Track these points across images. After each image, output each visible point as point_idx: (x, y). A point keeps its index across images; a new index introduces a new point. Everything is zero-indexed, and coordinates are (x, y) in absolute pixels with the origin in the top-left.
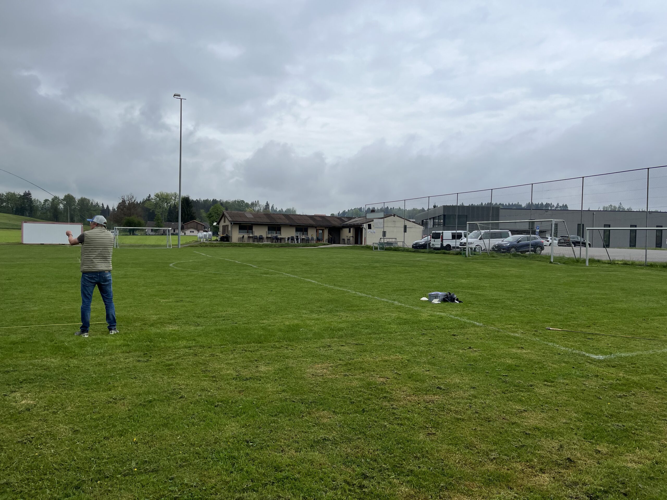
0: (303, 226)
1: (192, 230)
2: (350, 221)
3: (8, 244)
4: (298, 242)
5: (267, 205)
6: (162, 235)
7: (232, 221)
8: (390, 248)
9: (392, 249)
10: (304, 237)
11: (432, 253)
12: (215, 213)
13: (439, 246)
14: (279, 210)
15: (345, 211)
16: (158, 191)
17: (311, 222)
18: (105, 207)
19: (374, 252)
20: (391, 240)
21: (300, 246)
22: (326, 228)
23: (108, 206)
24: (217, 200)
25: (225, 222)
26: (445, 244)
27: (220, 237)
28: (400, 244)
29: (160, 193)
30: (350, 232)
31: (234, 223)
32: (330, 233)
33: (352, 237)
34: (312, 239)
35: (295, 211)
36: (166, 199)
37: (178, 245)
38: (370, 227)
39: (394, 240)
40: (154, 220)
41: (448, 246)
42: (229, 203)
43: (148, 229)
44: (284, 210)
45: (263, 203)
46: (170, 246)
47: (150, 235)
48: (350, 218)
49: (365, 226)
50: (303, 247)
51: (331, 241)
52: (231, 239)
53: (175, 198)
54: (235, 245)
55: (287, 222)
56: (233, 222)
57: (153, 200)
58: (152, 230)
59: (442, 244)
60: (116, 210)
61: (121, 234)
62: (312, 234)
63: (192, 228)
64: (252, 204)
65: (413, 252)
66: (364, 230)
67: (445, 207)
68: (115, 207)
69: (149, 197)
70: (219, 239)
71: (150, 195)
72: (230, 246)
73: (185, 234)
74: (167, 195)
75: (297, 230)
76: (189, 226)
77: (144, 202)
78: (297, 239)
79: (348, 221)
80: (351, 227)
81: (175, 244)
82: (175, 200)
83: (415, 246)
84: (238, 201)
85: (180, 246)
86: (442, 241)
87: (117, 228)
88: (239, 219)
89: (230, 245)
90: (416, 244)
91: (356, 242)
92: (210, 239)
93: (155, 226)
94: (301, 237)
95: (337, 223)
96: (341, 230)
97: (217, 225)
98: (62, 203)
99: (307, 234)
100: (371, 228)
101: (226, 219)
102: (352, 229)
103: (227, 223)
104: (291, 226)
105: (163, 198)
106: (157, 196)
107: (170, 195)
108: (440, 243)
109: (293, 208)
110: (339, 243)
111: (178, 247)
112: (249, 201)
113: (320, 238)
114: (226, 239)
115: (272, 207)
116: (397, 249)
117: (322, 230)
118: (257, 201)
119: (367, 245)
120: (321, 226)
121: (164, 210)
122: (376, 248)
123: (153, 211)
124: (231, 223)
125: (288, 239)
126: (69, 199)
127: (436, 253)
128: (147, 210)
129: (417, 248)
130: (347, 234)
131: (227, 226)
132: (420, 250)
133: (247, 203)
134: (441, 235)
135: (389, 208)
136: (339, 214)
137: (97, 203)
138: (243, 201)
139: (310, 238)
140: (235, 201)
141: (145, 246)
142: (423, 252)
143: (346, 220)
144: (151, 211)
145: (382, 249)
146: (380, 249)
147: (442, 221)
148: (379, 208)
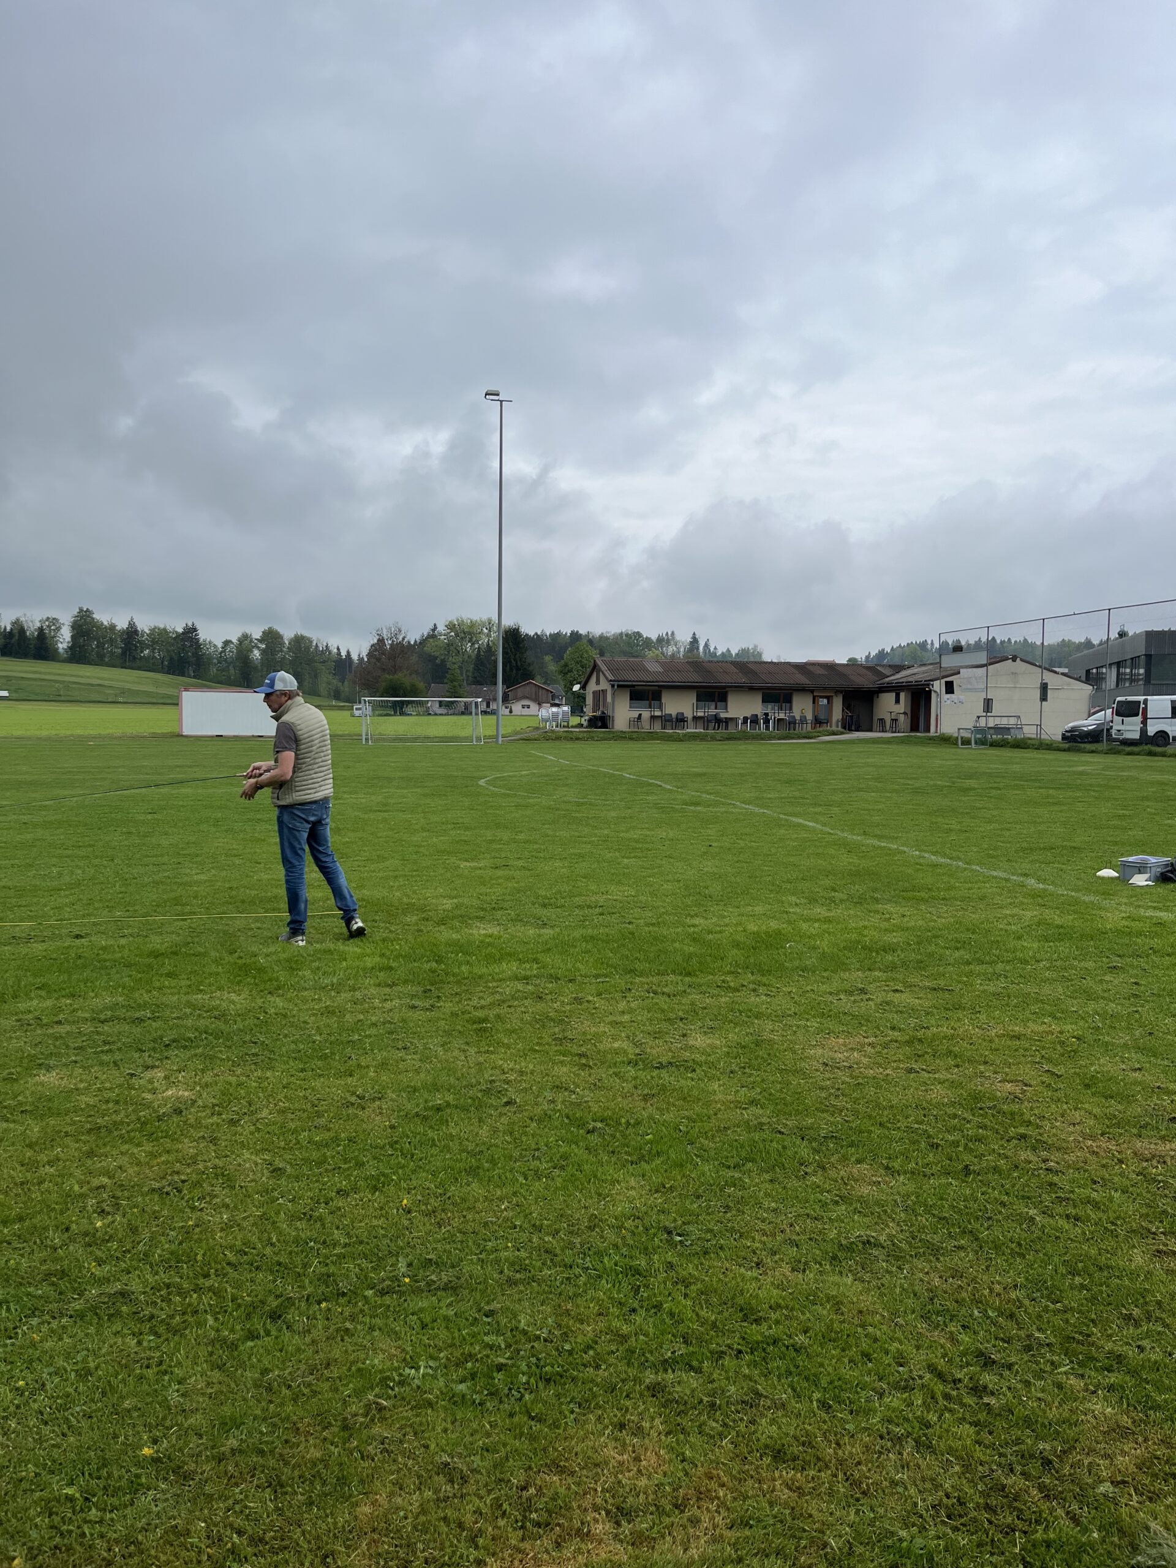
0: (780, 689)
1: (526, 702)
2: (898, 676)
3: (154, 736)
4: (767, 728)
5: (695, 641)
6: (463, 713)
7: (614, 681)
8: (1003, 740)
9: (1008, 743)
10: (782, 716)
11: (1118, 752)
12: (577, 663)
13: (1136, 736)
14: (723, 653)
15: (883, 650)
16: (453, 617)
17: (802, 680)
18: (344, 654)
19: (962, 751)
20: (1004, 722)
21: (774, 738)
22: (837, 691)
23: (348, 652)
24: (580, 632)
25: (598, 682)
26: (1152, 730)
27: (587, 718)
28: (1029, 732)
29: (458, 620)
30: (897, 701)
31: (619, 686)
32: (847, 705)
33: (905, 713)
34: (803, 720)
35: (760, 654)
36: (470, 633)
37: (496, 737)
38: (950, 688)
39: (1013, 721)
40: (445, 681)
41: (1162, 735)
42: (607, 638)
43: (432, 702)
44: (734, 652)
45: (684, 637)
46: (479, 739)
47: (436, 714)
48: (898, 668)
49: (938, 686)
50: (779, 739)
51: (849, 725)
52: (613, 721)
53: (490, 631)
54: (621, 737)
55: (743, 679)
56: (616, 683)
57: (443, 637)
58: (441, 704)
59: (1144, 731)
60: (366, 659)
61: (377, 712)
62: (802, 707)
63: (525, 697)
64: (660, 640)
65: (1064, 750)
66: (933, 695)
67: (1150, 635)
68: (364, 654)
69: (434, 630)
70: (585, 724)
71: (435, 625)
72: (610, 739)
73: (511, 712)
74: (473, 624)
75: (765, 701)
76: (520, 693)
77: (423, 642)
78: (767, 721)
79: (893, 675)
80: (903, 690)
81: (491, 734)
82: (489, 635)
83: (1069, 734)
84: (627, 635)
85: (500, 739)
86: (1144, 722)
87: (367, 699)
88: (631, 677)
89: (612, 735)
90: (1072, 730)
91: (914, 727)
92: (566, 724)
93: (448, 694)
94: (776, 715)
95: (865, 681)
96: (875, 698)
97: (582, 691)
98: (258, 648)
99: (791, 709)
100: (953, 692)
101: (602, 677)
102: (902, 695)
103: (604, 685)
104: (752, 689)
105: (463, 632)
106: (451, 626)
107: (479, 625)
108: (1139, 727)
109: (756, 647)
110: (871, 730)
111: (497, 741)
112: (651, 633)
113: (822, 717)
114: (601, 721)
115: (706, 645)
116: (1021, 745)
117: (828, 698)
118: (670, 633)
119: (944, 734)
120: (825, 689)
121: (466, 657)
122: (966, 742)
123: (443, 661)
124: (613, 686)
125: (745, 719)
126: (271, 637)
127: (1129, 754)
128: (431, 659)
129: (1075, 739)
130: (891, 707)
131: (604, 692)
132: (1082, 745)
133: (647, 638)
134: (1142, 706)
135: (998, 641)
136: (867, 657)
137: (327, 646)
138: (639, 634)
139: (798, 718)
140: (621, 634)
141: (427, 738)
142: (1093, 752)
143: (887, 671)
144: (438, 661)
145: (981, 742)
146: (976, 743)
147: (1142, 671)
148: (972, 642)
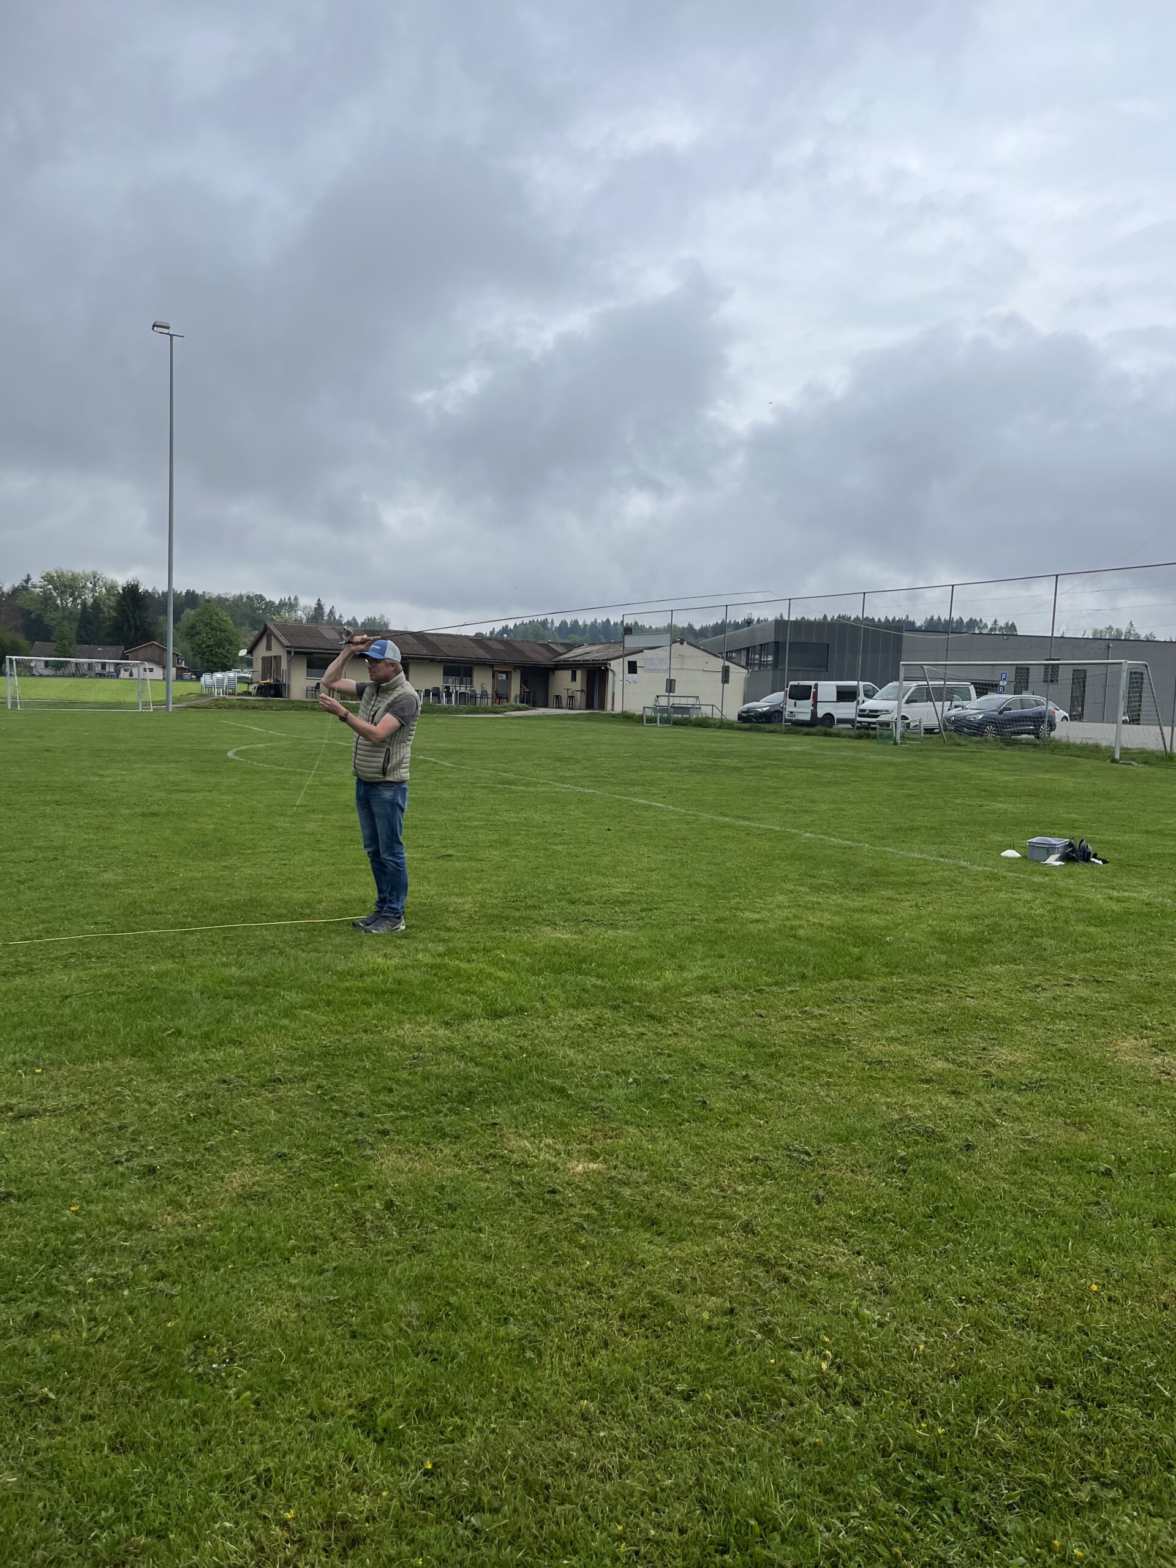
0: (462, 662)
2: (573, 654)
4: (449, 701)
5: (319, 607)
6: (74, 675)
7: (290, 647)
8: (686, 719)
9: (690, 722)
10: (463, 690)
11: (796, 733)
12: (206, 625)
13: (808, 717)
16: (51, 569)
17: (481, 654)
19: (649, 729)
20: (685, 701)
21: (459, 712)
22: (516, 667)
25: (269, 648)
26: (820, 714)
27: (256, 685)
28: (707, 711)
29: (57, 572)
30: (574, 679)
31: (296, 653)
32: (524, 682)
33: (582, 691)
34: (484, 695)
36: (71, 588)
37: (166, 703)
38: (633, 668)
40: (50, 639)
41: (829, 716)
42: (227, 600)
43: (37, 661)
44: (360, 620)
47: (41, 676)
50: (464, 713)
51: (530, 699)
52: (289, 690)
53: (95, 585)
54: (299, 706)
55: (424, 651)
56: (292, 650)
57: (38, 589)
58: (47, 663)
59: (814, 713)
62: (482, 682)
65: (743, 730)
66: (610, 674)
67: (780, 624)
69: (28, 580)
70: (254, 692)
71: (28, 577)
72: (290, 709)
73: (131, 675)
74: (74, 578)
75: (448, 673)
76: (141, 654)
77: (16, 591)
78: (449, 695)
79: (568, 652)
80: (579, 668)
82: (93, 590)
83: (745, 715)
84: (248, 597)
85: (171, 706)
86: (815, 705)
87: (14, 658)
88: (308, 643)
90: (748, 711)
91: (589, 705)
92: (231, 690)
94: (458, 689)
95: (541, 658)
96: (551, 676)
99: (471, 683)
100: (635, 672)
101: (274, 642)
102: (579, 673)
103: (276, 650)
104: (432, 661)
105: (67, 585)
106: (49, 579)
107: (83, 578)
108: (809, 709)
110: (546, 706)
111: (167, 708)
113: (501, 692)
114: (274, 690)
115: (331, 612)
116: (703, 723)
117: (507, 673)
119: (624, 712)
120: (505, 664)
121: (67, 613)
122: (651, 720)
123: (39, 616)
124: (289, 653)
125: (427, 692)
128: (26, 613)
129: (750, 720)
130: (567, 684)
132: (762, 726)
134: (813, 690)
139: (479, 692)
142: (772, 732)
143: (560, 649)
144: (33, 616)
145: (666, 721)
146: (661, 722)
147: (770, 658)
